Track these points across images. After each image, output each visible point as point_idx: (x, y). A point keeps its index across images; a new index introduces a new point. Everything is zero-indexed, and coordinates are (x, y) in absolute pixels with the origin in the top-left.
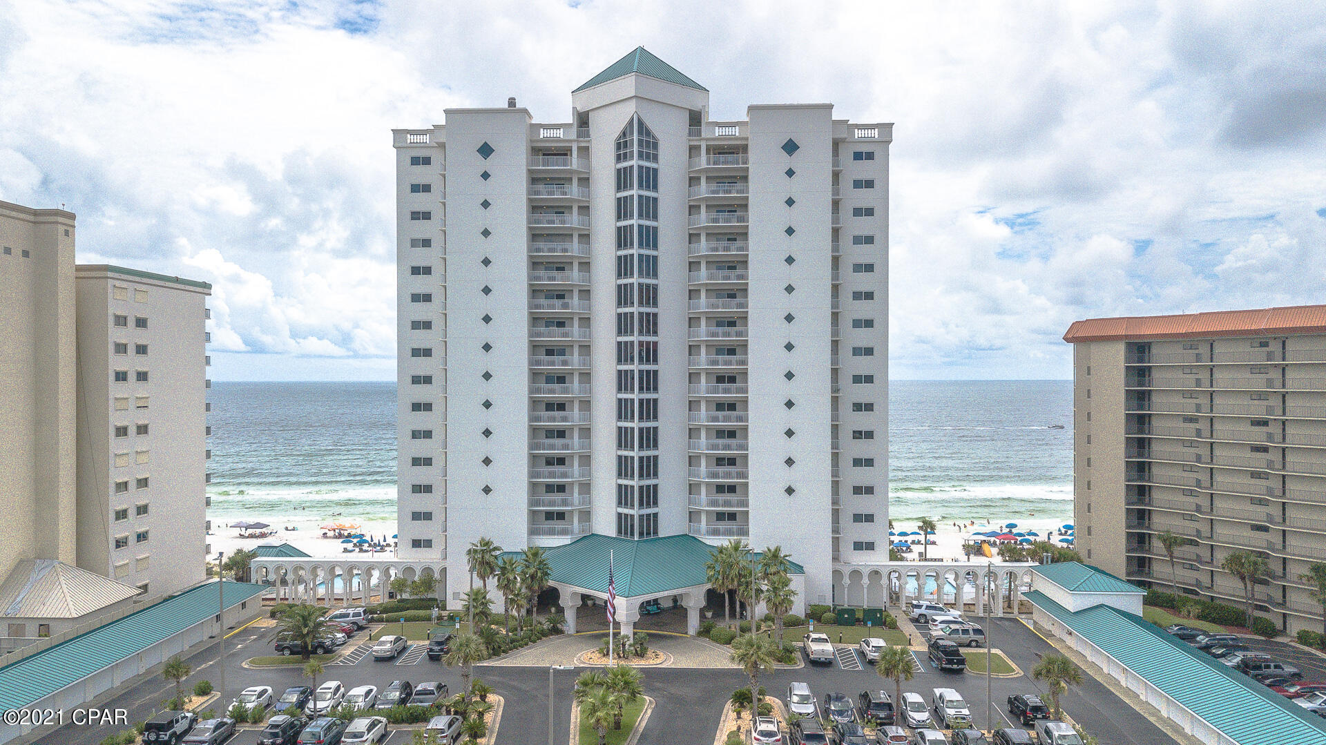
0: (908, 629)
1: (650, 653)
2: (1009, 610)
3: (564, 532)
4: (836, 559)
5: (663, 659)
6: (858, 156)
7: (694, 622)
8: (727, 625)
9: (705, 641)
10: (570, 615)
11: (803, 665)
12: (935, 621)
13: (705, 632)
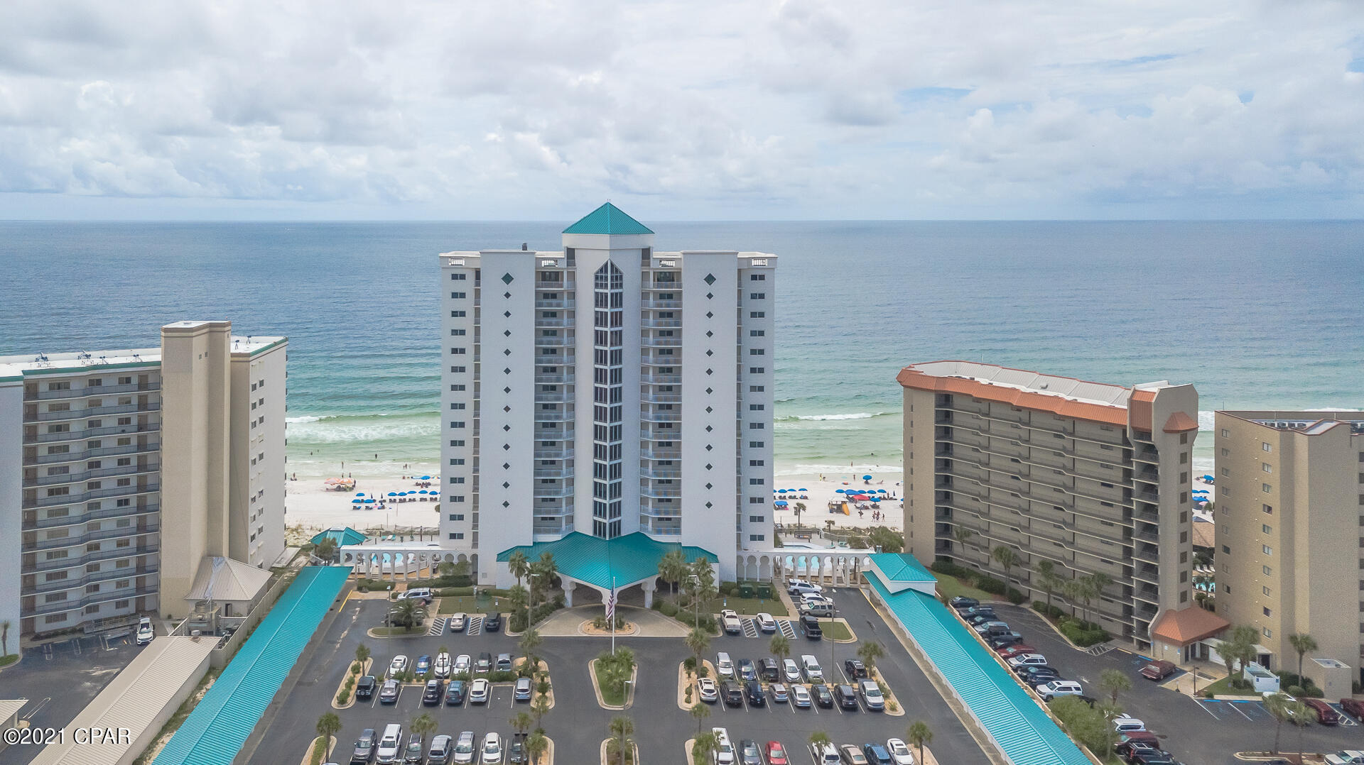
0: (787, 601)
1: (626, 626)
2: (855, 581)
3: (557, 532)
4: (739, 547)
5: (635, 630)
6: (754, 277)
7: (649, 599)
8: (670, 600)
9: (657, 614)
10: (568, 596)
11: (721, 634)
12: (804, 597)
13: (657, 606)
